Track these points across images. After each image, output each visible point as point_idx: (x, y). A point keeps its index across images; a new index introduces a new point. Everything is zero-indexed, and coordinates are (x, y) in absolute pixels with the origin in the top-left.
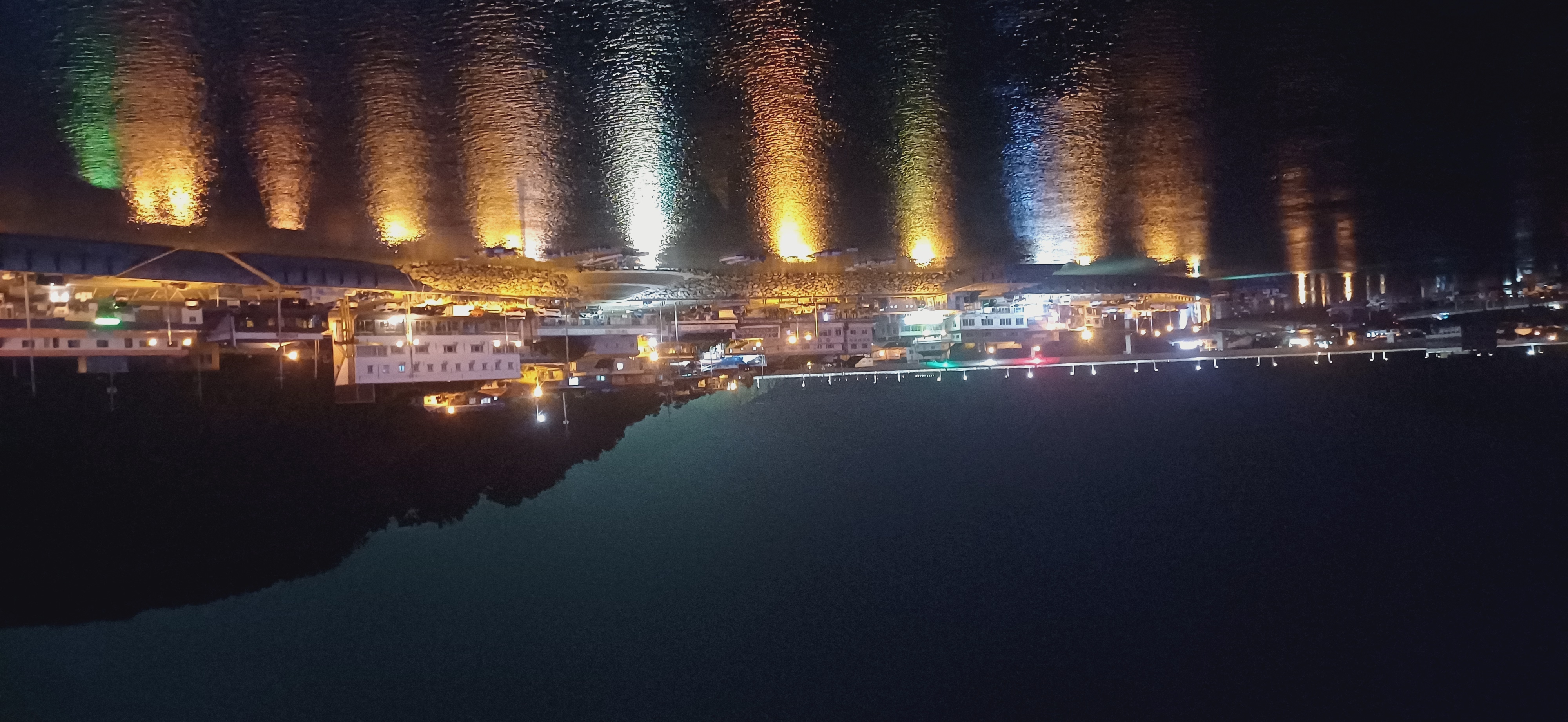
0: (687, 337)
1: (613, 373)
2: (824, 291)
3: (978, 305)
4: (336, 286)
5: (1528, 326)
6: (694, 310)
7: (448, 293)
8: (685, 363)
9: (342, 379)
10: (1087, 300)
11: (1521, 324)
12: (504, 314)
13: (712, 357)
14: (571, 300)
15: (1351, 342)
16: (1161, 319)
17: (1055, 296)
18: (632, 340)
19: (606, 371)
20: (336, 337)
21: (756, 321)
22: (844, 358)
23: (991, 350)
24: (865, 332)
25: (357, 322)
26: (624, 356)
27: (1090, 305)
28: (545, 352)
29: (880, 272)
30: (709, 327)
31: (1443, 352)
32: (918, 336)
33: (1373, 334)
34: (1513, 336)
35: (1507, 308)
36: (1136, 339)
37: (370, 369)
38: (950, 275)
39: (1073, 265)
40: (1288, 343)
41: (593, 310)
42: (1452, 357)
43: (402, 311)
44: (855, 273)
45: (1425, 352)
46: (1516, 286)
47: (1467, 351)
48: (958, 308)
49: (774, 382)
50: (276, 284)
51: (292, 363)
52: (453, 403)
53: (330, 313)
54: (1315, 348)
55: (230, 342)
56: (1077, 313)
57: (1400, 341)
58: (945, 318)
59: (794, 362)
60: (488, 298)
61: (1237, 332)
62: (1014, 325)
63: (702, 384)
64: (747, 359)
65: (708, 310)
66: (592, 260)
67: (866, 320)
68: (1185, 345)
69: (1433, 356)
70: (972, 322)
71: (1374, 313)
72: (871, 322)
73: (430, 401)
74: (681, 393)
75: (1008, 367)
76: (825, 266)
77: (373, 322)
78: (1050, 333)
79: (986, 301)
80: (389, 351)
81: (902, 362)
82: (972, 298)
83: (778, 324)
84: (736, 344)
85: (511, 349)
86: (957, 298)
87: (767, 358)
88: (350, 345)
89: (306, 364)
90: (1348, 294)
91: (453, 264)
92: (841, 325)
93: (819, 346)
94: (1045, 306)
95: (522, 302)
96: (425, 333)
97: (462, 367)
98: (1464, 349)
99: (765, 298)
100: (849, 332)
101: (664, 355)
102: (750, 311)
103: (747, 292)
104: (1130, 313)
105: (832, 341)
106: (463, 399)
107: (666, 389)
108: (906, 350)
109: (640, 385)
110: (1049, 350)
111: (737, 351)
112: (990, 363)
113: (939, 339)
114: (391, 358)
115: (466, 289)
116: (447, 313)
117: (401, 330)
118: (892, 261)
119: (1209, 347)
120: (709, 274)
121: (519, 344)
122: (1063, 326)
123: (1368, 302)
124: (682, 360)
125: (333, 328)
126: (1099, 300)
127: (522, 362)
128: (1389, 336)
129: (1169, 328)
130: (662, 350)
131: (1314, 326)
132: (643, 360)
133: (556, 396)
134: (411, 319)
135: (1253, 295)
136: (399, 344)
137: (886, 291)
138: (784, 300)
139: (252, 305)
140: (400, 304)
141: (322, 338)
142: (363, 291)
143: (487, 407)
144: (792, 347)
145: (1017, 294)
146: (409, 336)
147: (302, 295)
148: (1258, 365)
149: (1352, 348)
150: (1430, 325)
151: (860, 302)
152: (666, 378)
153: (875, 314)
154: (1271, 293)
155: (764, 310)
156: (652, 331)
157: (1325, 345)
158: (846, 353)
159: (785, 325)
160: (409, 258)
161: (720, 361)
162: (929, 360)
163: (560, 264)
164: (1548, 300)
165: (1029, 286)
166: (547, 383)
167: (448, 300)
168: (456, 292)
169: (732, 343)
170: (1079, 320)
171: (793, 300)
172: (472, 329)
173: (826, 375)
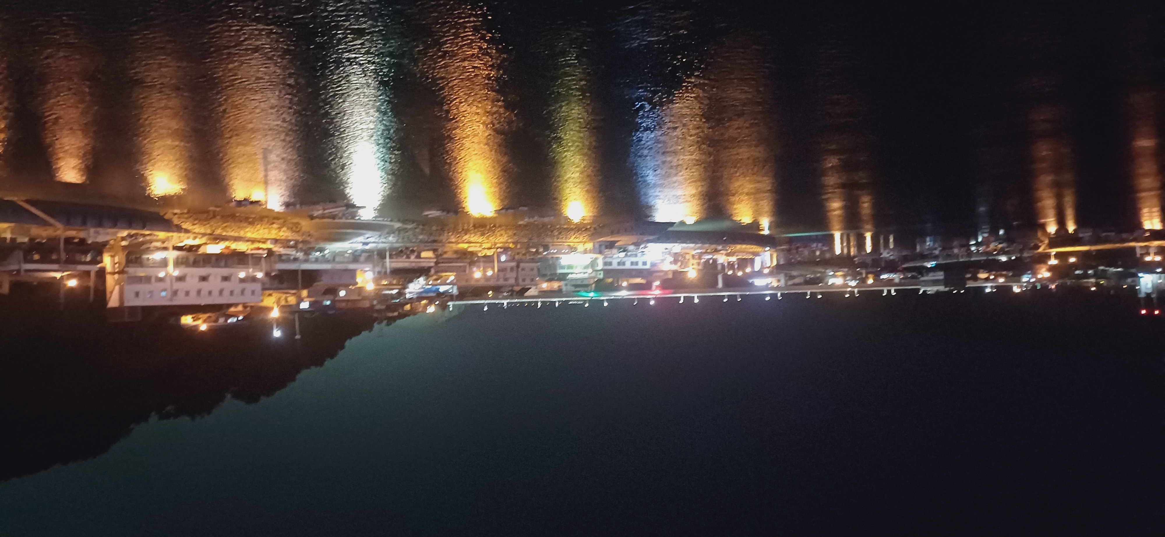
0: (396, 272)
1: (336, 299)
2: (502, 238)
3: (615, 251)
4: (110, 228)
5: (986, 271)
6: (401, 251)
7: (204, 235)
8: (395, 292)
9: (113, 302)
10: (691, 249)
11: (981, 270)
12: (249, 252)
13: (416, 287)
14: (303, 242)
15: (870, 281)
16: (743, 263)
17: (669, 246)
18: (352, 273)
19: (332, 297)
20: (109, 268)
21: (450, 260)
22: (517, 289)
23: (625, 284)
24: (532, 270)
25: (128, 256)
26: (346, 286)
27: (694, 252)
28: (281, 282)
29: (544, 225)
30: (413, 265)
31: (931, 290)
32: (572, 273)
33: (884, 276)
34: (975, 278)
35: (972, 259)
36: (726, 278)
37: (137, 294)
38: (595, 229)
39: (682, 223)
40: (828, 282)
41: (321, 250)
42: (938, 293)
43: (165, 249)
44: (526, 226)
45: (919, 290)
46: (978, 244)
47: (947, 289)
48: (600, 252)
49: (464, 307)
50: (59, 225)
51: (72, 289)
52: (205, 321)
53: (104, 250)
54: (846, 286)
55: (19, 271)
56: (685, 258)
57: (903, 281)
58: (591, 260)
59: (479, 292)
60: (237, 239)
61: (794, 273)
62: (640, 266)
63: (408, 307)
64: (442, 289)
65: (413, 251)
66: (320, 212)
67: (533, 261)
68: (759, 282)
69: (924, 292)
70: (610, 264)
71: (886, 261)
72: (537, 262)
73: (187, 320)
74: (390, 315)
75: (636, 297)
76: (502, 220)
77: (140, 257)
78: (666, 272)
79: (621, 248)
80: (153, 280)
81: (559, 292)
82: (611, 245)
83: (466, 262)
84: (435, 277)
85: (254, 279)
86: (600, 246)
87: (459, 288)
88: (121, 275)
89: (84, 290)
90: (869, 248)
91: (208, 212)
92: (514, 264)
93: (498, 280)
94: (663, 253)
95: (264, 242)
96: (184, 266)
97: (213, 293)
98: (946, 287)
99: (457, 243)
100: (520, 269)
101: (378, 285)
102: (446, 252)
103: (444, 238)
104: (722, 259)
105: (507, 276)
106: (213, 318)
107: (379, 311)
108: (562, 283)
109: (360, 308)
110: (666, 285)
111: (435, 283)
112: (623, 294)
113: (586, 275)
114: (154, 286)
115: (218, 232)
116: (201, 251)
117: (164, 263)
118: (552, 218)
119: (775, 284)
120: (415, 224)
121: (260, 275)
122: (675, 267)
123: (881, 254)
124: (392, 289)
125: (107, 261)
126: (699, 248)
127: (264, 289)
128: (896, 277)
129: (748, 270)
130: (376, 280)
131: (846, 270)
132: (361, 289)
133: (291, 317)
134: (175, 254)
135: (805, 247)
136: (162, 275)
137: (548, 240)
138: (472, 245)
139: (38, 242)
140: (163, 242)
141: (97, 269)
142: (133, 232)
143: (233, 325)
144: (477, 280)
145: (643, 243)
146: (171, 268)
147: (82, 235)
148: (808, 297)
149: (871, 285)
150: (922, 271)
151: (528, 247)
152: (379, 303)
153: (539, 256)
154: (817, 246)
155: (456, 252)
156: (368, 267)
157: (853, 283)
158: (518, 285)
159: (472, 263)
160: (173, 208)
161: (422, 290)
162: (579, 291)
163: (296, 214)
164: (998, 254)
165: (651, 238)
166: (283, 306)
167: (203, 240)
168: (210, 234)
169: (432, 276)
170: (687, 263)
171: (478, 245)
172: (223, 264)
173: (502, 301)
